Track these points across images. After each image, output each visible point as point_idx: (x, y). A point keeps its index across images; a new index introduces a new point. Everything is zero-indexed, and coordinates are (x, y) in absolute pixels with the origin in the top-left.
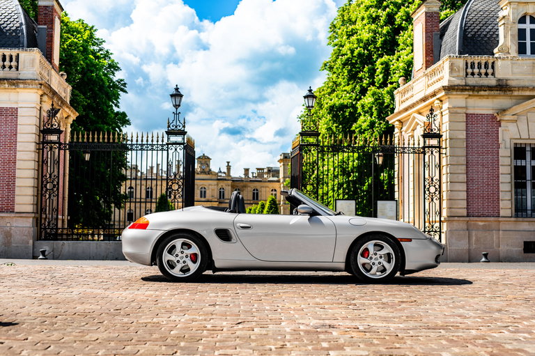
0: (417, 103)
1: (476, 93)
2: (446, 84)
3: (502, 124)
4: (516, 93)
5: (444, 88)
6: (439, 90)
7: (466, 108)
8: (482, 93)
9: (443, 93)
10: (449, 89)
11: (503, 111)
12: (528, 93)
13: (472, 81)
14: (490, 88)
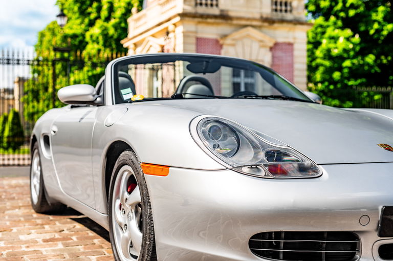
0: (153, 28)
1: (204, 20)
2: (180, 11)
3: (225, 47)
4: (235, 22)
5: (179, 15)
6: (175, 17)
7: (196, 32)
8: (209, 20)
9: (178, 19)
10: (184, 15)
11: (225, 36)
12: (243, 22)
13: (202, 10)
14: (215, 17)
